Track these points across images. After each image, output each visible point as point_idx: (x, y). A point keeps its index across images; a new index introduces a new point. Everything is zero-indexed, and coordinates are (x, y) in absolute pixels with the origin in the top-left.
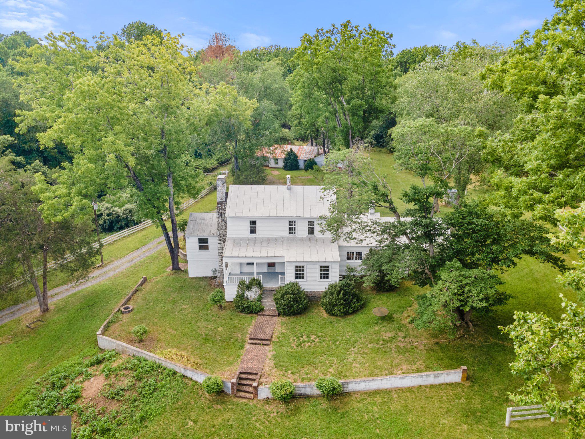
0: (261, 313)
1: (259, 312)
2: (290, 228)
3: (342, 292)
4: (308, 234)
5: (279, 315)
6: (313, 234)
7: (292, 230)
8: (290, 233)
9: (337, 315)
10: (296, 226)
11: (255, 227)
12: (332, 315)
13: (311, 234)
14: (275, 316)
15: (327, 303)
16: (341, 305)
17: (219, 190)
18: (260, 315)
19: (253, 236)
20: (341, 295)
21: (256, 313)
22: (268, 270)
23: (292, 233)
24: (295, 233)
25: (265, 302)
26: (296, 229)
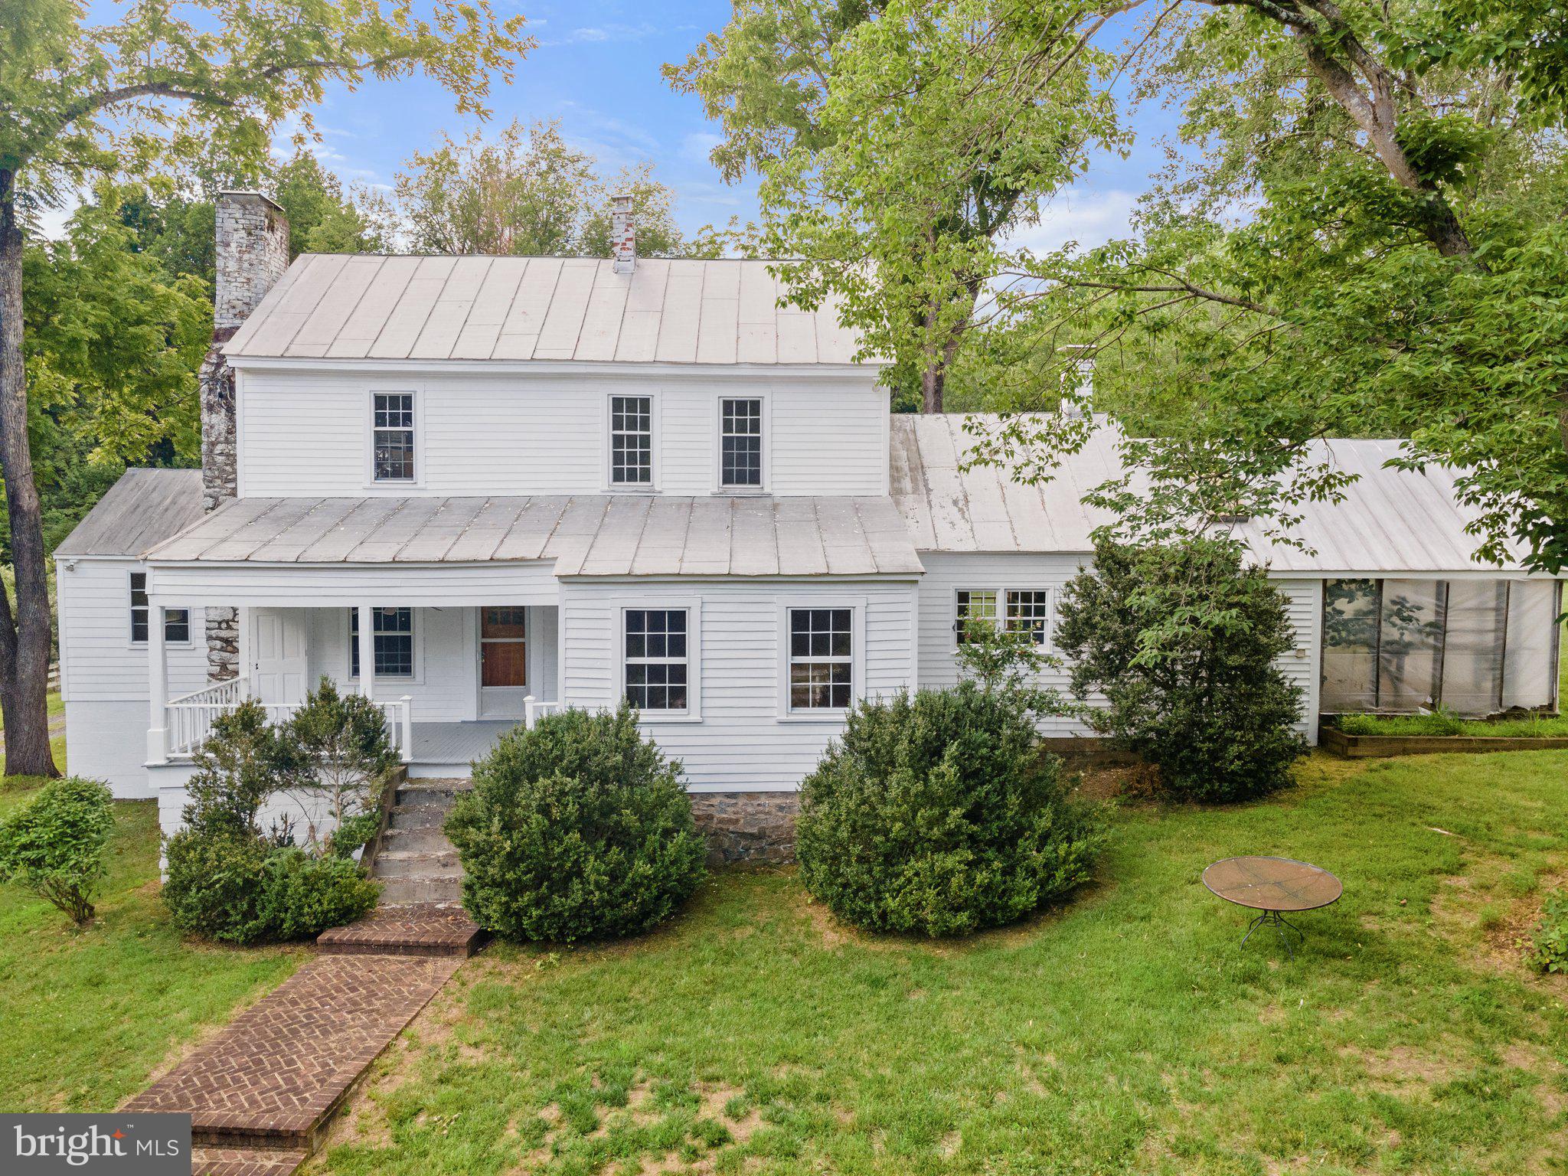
0: (344, 934)
1: (321, 928)
2: (618, 441)
3: (952, 749)
4: (727, 478)
5: (481, 942)
6: (755, 478)
7: (632, 458)
8: (618, 476)
9: (917, 933)
10: (656, 432)
11: (409, 436)
12: (883, 928)
13: (741, 480)
14: (447, 949)
15: (844, 833)
16: (949, 843)
17: (232, 266)
18: (332, 947)
19: (394, 490)
20: (947, 768)
21: (305, 937)
22: (482, 707)
23: (632, 476)
24: (646, 476)
25: (407, 864)
26: (656, 450)
